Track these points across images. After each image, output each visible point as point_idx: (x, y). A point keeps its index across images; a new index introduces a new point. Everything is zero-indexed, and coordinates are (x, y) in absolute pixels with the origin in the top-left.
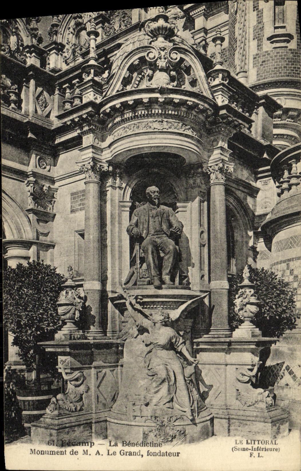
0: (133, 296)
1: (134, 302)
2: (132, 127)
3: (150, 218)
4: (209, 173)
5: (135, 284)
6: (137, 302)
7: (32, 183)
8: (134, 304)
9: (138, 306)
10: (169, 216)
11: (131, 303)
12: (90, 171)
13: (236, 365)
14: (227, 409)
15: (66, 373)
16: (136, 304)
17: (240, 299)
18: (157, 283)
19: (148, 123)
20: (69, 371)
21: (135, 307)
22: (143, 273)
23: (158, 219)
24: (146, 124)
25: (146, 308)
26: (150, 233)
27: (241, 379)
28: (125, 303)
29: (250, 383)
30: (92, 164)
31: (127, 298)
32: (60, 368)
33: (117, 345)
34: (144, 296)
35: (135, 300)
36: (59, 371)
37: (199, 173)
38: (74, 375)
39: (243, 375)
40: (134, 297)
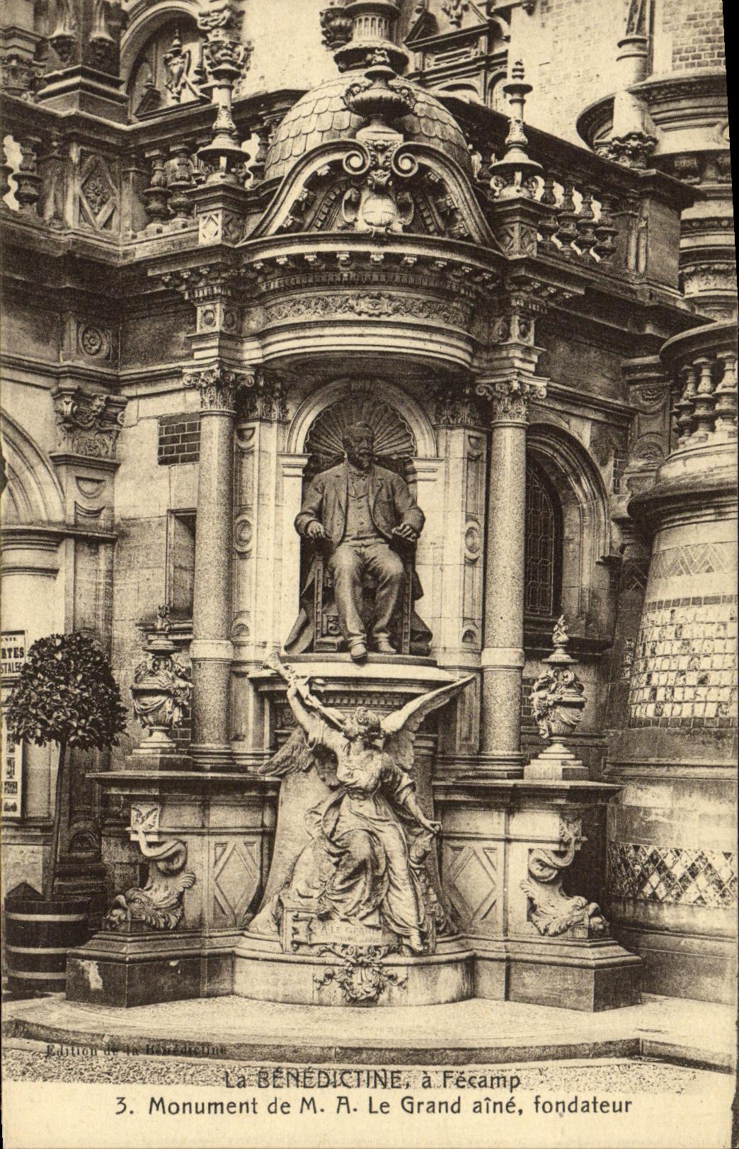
0: (303, 677)
1: (305, 691)
2: (313, 303)
3: (351, 499)
4: (489, 399)
5: (310, 649)
6: (313, 693)
7: (68, 395)
8: (304, 697)
9: (315, 702)
10: (394, 493)
11: (298, 694)
12: (214, 389)
13: (527, 841)
14: (507, 941)
15: (150, 845)
16: (310, 697)
17: (542, 693)
18: (359, 649)
19: (347, 300)
20: (154, 838)
21: (307, 702)
22: (330, 625)
23: (368, 501)
24: (344, 299)
25: (332, 705)
26: (348, 533)
27: (538, 873)
28: (286, 691)
29: (560, 884)
30: (217, 373)
31: (291, 682)
32: (136, 832)
33: (263, 787)
34: (328, 679)
35: (307, 686)
36: (133, 837)
37: (467, 396)
38: (164, 848)
39: (544, 865)
40: (307, 679)
